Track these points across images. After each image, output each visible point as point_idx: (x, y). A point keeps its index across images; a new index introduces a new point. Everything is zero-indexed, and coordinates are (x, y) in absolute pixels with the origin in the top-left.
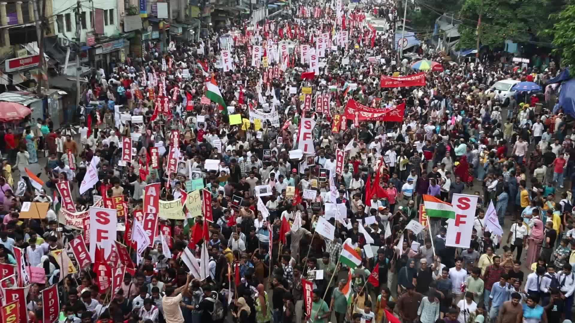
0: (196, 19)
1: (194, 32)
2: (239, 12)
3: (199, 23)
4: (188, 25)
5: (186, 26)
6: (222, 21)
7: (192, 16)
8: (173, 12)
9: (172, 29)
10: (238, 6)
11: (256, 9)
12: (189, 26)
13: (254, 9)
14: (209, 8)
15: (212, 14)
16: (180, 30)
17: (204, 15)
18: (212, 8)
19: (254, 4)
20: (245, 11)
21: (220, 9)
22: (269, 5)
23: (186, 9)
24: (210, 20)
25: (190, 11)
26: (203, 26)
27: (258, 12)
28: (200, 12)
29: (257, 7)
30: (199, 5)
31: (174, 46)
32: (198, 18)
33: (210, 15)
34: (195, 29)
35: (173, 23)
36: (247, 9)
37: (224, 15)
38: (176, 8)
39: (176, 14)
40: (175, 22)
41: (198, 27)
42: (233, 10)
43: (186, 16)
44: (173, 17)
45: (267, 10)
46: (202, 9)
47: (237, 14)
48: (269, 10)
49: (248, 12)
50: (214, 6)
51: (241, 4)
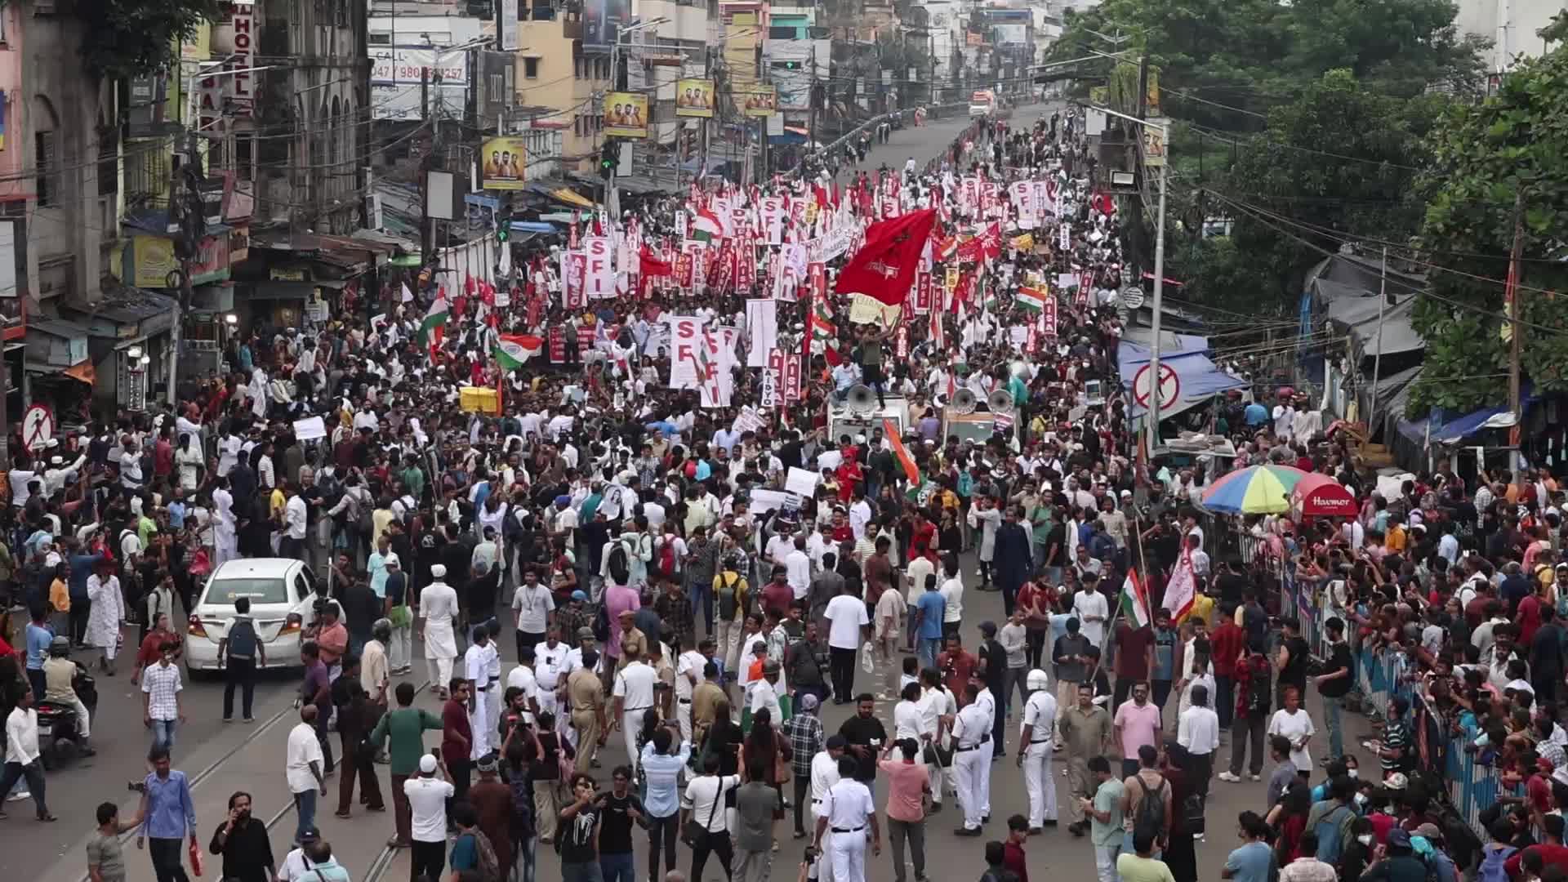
0: (156, 299)
1: (146, 360)
2: (372, 257)
3: (174, 319)
4: (119, 324)
5: (105, 331)
6: (287, 303)
7: (140, 281)
8: (42, 267)
9: (37, 346)
10: (362, 233)
11: (454, 242)
12: (123, 333)
13: (441, 242)
14: (220, 245)
15: (237, 271)
16: (79, 351)
17: (195, 278)
18: (236, 244)
19: (443, 223)
20: (400, 253)
21: (277, 246)
22: (516, 225)
23: (106, 250)
24: (227, 299)
25: (128, 260)
26: (191, 329)
27: (462, 256)
28: (175, 263)
29: (458, 232)
30: (173, 228)
31: (46, 427)
32: (168, 291)
33: (225, 274)
34: (154, 345)
35: (42, 319)
36: (408, 246)
37: (300, 276)
38: (58, 246)
39: (56, 277)
40: (52, 311)
41: (167, 334)
42: (341, 250)
43: (109, 282)
44: (45, 288)
45: (506, 246)
46: (184, 249)
47: (360, 268)
48: (513, 247)
49: (415, 260)
50: (245, 232)
51: (379, 224)
